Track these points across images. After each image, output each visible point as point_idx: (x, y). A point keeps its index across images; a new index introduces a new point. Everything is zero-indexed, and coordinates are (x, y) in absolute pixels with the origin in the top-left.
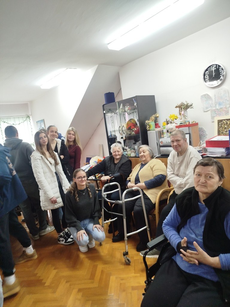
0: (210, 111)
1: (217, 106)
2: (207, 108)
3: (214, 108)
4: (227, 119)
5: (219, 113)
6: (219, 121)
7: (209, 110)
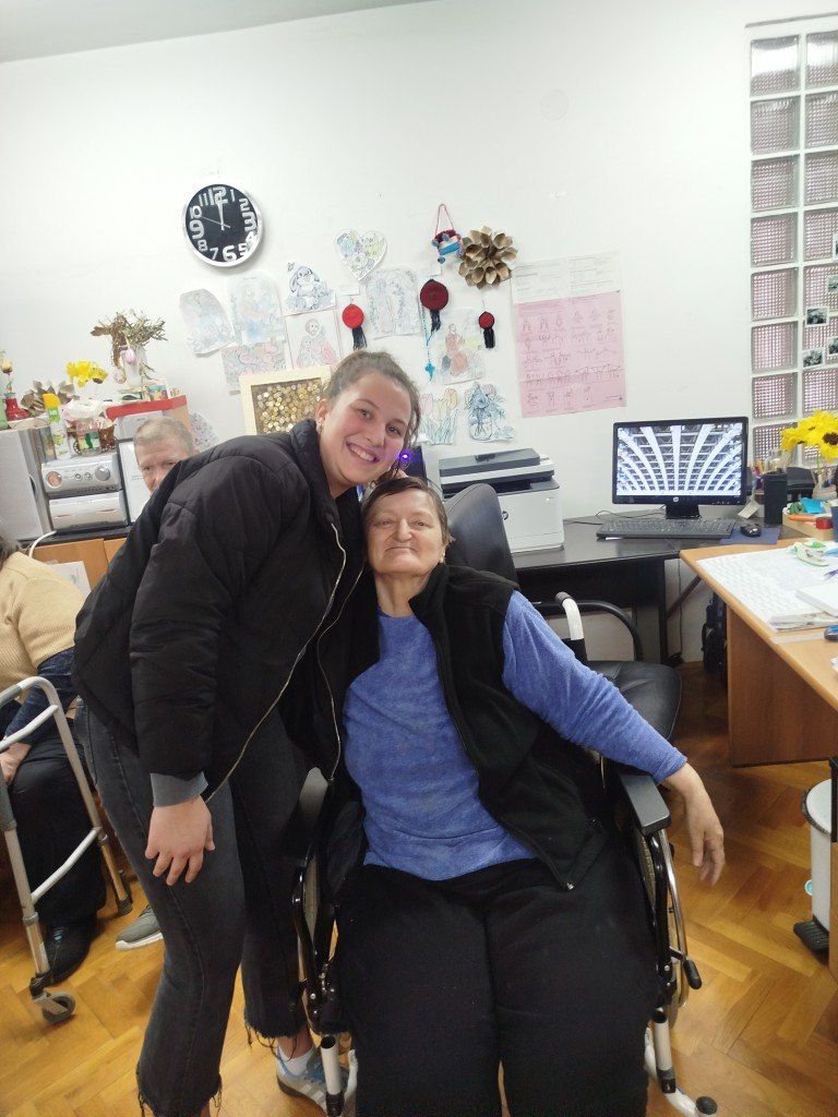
1: (244, 335)
2: (207, 342)
3: (234, 344)
5: (254, 362)
6: (258, 390)
7: (218, 350)
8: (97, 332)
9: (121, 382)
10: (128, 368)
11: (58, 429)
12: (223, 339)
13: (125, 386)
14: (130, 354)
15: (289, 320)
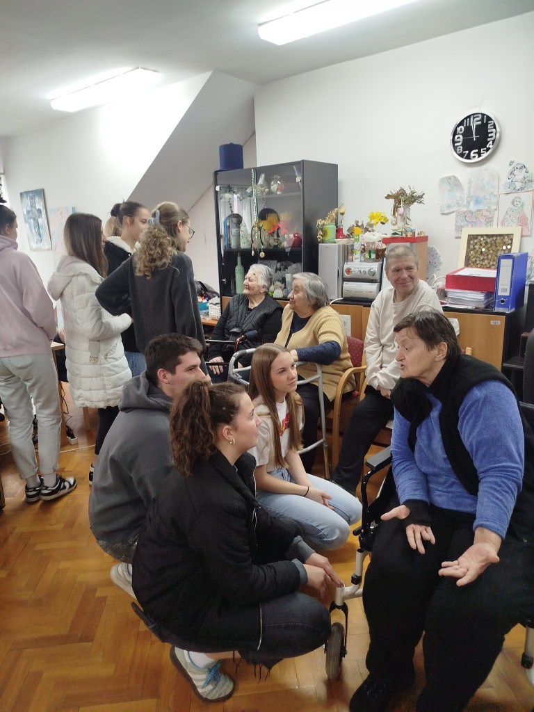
3: (465, 209)
6: (472, 238)
7: (454, 212)
8: (388, 197)
9: (394, 225)
10: (399, 217)
11: (357, 246)
12: (458, 205)
13: (396, 227)
14: (401, 210)
15: (502, 197)
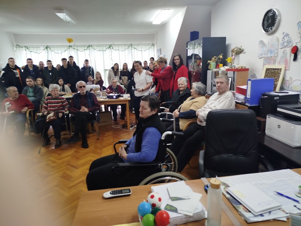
0: (263, 59)
1: (269, 53)
2: (261, 55)
4: (273, 69)
5: (269, 61)
6: (268, 70)
7: (263, 57)
12: (265, 54)
14: (233, 57)
